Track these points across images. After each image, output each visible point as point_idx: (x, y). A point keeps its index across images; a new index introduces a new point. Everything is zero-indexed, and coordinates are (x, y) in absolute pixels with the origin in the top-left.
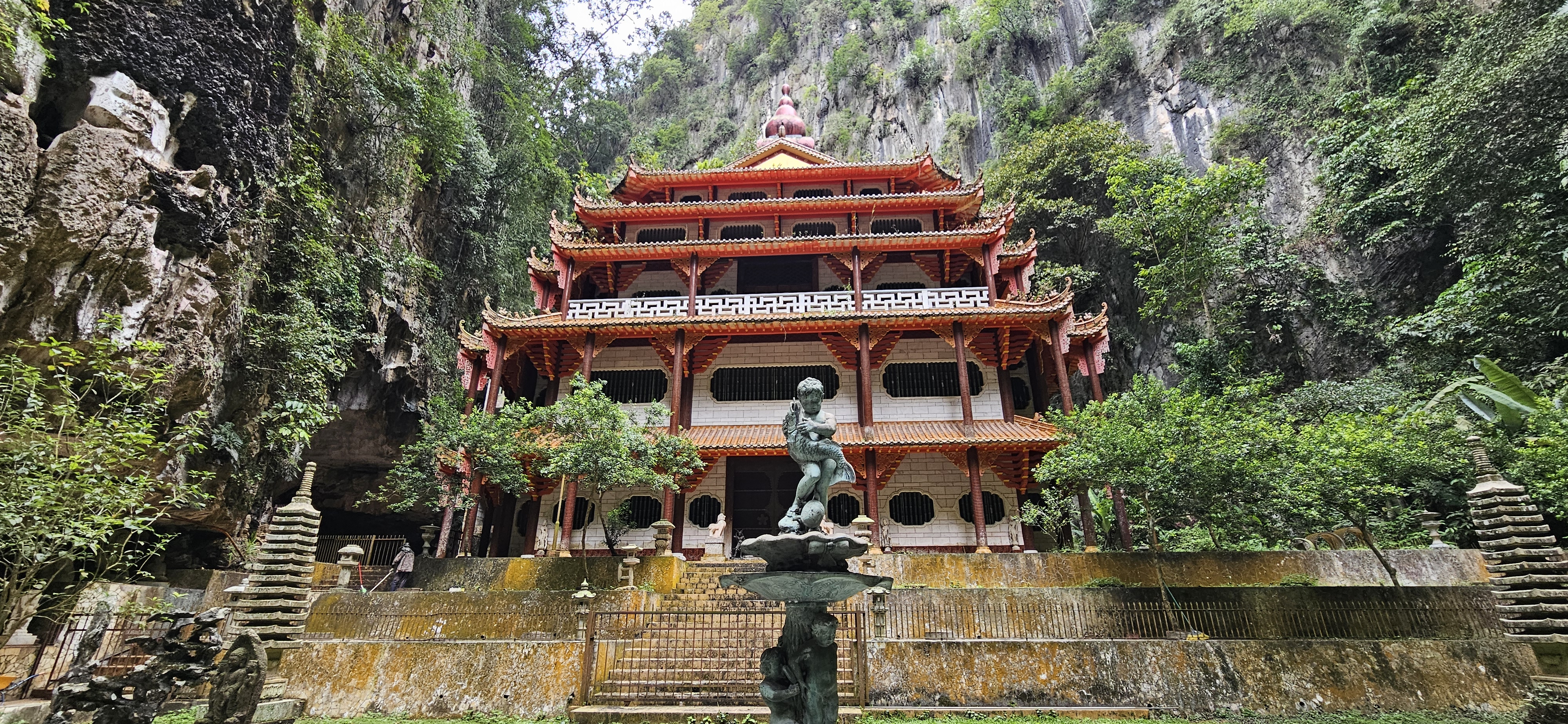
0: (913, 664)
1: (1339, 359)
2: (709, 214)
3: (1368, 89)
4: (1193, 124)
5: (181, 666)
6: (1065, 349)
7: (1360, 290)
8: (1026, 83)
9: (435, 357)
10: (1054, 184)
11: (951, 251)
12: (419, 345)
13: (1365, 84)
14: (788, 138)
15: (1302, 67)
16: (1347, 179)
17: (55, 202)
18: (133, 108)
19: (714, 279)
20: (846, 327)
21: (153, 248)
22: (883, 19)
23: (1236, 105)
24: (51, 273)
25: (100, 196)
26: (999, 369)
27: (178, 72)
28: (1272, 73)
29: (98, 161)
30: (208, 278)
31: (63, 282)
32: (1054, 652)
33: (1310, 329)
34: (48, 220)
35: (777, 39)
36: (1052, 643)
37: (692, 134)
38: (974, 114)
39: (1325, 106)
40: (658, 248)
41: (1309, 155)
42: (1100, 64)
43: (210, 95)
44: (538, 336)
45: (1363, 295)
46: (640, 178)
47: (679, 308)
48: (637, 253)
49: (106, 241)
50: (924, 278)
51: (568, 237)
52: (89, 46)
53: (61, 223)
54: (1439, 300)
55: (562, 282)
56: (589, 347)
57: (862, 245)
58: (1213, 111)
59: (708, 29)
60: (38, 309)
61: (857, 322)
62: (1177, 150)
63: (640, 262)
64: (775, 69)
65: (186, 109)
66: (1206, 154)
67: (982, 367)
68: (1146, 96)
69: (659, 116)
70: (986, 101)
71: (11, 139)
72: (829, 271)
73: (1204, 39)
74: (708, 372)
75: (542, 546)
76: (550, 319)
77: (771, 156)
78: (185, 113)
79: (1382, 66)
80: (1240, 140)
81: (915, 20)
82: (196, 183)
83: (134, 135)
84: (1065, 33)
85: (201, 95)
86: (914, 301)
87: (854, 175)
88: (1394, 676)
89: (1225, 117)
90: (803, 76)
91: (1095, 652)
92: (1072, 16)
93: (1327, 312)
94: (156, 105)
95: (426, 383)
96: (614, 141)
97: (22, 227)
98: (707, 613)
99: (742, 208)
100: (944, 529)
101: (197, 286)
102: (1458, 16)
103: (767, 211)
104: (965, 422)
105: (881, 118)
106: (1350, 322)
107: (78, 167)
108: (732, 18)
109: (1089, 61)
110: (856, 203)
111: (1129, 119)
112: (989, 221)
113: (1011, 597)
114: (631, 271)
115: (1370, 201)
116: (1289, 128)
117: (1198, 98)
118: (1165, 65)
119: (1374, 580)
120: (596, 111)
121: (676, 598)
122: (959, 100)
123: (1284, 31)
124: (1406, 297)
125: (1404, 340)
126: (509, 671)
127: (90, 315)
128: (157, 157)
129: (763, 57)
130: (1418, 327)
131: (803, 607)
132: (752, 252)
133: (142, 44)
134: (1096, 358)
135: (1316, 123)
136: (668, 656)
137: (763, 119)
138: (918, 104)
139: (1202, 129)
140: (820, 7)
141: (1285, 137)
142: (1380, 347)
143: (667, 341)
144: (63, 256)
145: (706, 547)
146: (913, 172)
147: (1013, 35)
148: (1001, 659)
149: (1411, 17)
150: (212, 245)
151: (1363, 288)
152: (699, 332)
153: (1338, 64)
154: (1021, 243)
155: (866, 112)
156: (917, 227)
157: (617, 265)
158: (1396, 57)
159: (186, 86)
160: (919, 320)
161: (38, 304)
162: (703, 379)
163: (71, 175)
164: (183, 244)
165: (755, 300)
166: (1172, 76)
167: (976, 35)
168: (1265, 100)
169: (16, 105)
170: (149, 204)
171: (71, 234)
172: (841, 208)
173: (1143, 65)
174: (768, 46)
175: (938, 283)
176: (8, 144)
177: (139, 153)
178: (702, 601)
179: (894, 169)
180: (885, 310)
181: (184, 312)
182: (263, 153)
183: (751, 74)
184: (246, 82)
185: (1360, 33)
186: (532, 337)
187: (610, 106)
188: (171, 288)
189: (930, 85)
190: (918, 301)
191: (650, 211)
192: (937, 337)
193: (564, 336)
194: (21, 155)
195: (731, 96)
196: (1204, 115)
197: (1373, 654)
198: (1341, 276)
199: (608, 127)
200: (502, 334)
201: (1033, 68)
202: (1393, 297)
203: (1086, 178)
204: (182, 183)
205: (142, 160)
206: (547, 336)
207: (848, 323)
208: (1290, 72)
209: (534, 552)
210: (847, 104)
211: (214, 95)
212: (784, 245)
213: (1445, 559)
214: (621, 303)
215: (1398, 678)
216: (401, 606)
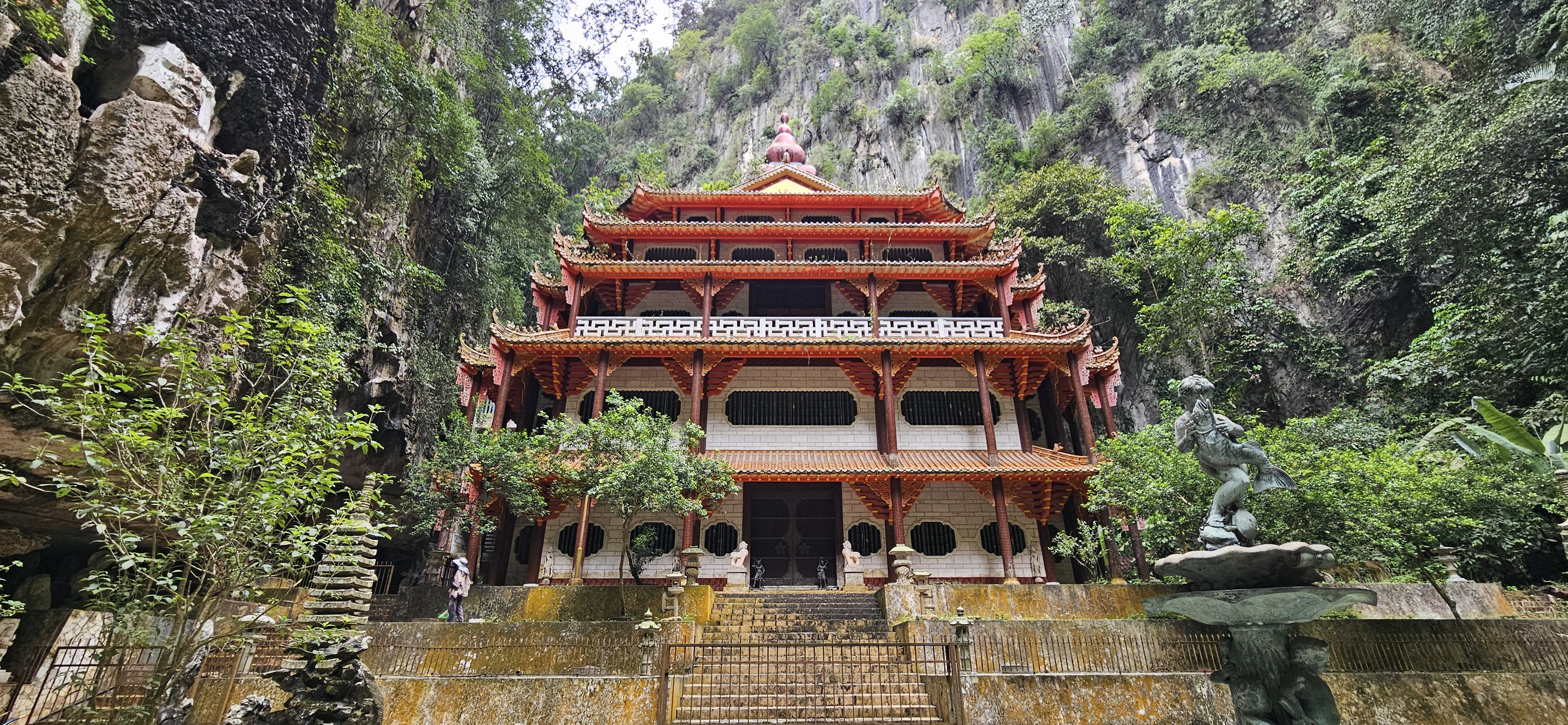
0: (1008, 700)
1: (1312, 400)
2: (721, 234)
3: (1333, 147)
4: (1169, 173)
5: (327, 706)
6: (1085, 381)
7: (1331, 335)
8: (1009, 127)
9: (423, 372)
10: (1043, 222)
11: (964, 281)
12: (406, 359)
13: (1329, 142)
14: (791, 164)
15: (1270, 125)
16: (1322, 230)
17: (100, 176)
18: (183, 82)
19: (725, 300)
20: (868, 353)
21: (193, 236)
22: (868, 59)
23: (1209, 156)
24: (88, 255)
25: (146, 174)
26: (1016, 400)
27: (230, 48)
28: (1242, 129)
29: (146, 135)
30: (240, 271)
31: (100, 266)
32: (1149, 686)
33: (1284, 372)
34: (91, 196)
35: (761, 71)
36: (1147, 677)
37: (671, 159)
38: (956, 153)
39: (1293, 162)
40: (672, 267)
41: (1279, 206)
42: (1081, 111)
43: (259, 76)
44: (548, 353)
45: (1334, 340)
46: (647, 196)
47: (692, 329)
48: (650, 271)
49: (149, 223)
50: (936, 307)
51: (577, 252)
52: (141, 12)
53: (106, 201)
54: (1413, 345)
55: (570, 298)
56: (603, 365)
57: (878, 272)
58: (1187, 161)
59: (689, 58)
60: (71, 295)
61: (880, 348)
62: (1154, 196)
63: (649, 280)
64: (757, 100)
65: (233, 89)
66: (1181, 202)
67: (999, 397)
68: (1123, 144)
69: (637, 138)
70: (968, 141)
71: (55, 104)
72: (842, 297)
73: (1177, 94)
74: (722, 395)
75: (547, 574)
76: (557, 335)
77: (776, 181)
78: (232, 93)
79: (1345, 127)
80: (1214, 189)
81: (898, 61)
82: (239, 169)
83: (182, 111)
84: (1045, 81)
85: (250, 75)
86: (930, 329)
87: (863, 204)
88: (1481, 709)
89: (1199, 167)
90: (785, 108)
91: (1190, 686)
92: (1051, 65)
93: (1300, 354)
94: (206, 82)
95: (412, 399)
96: (591, 163)
97: (63, 202)
98: (754, 646)
99: (755, 230)
100: (966, 560)
101: (229, 280)
102: (1412, 86)
103: (781, 235)
104: (988, 451)
105: (865, 153)
106: (1322, 365)
107: (125, 140)
108: (713, 49)
109: (1070, 108)
110: (870, 230)
111: (1108, 164)
112: (1001, 254)
113: (1076, 629)
114: (639, 290)
115: (1344, 250)
116: (1259, 181)
117: (1173, 148)
118: (1141, 116)
119: (1404, 613)
120: (575, 131)
121: (716, 630)
122: (941, 140)
123: (1252, 90)
124: (1373, 343)
125: (1384, 380)
126: (574, 710)
127: (126, 305)
128: (202, 137)
129: (745, 89)
130: (1396, 370)
131: (1271, 630)
132: (767, 274)
133: (195, 15)
134: (1108, 391)
135: (1285, 177)
136: (731, 693)
137: (744, 148)
138: (901, 141)
139: (1177, 177)
140: (803, 43)
141: (1256, 189)
142: (1351, 389)
143: (684, 361)
144: (103, 237)
145: (729, 576)
146: (921, 203)
147: (996, 80)
148: (1098, 693)
149: (1371, 84)
150: (245, 237)
151: (1334, 333)
152: (718, 353)
153: (1303, 123)
154: (1029, 277)
155: (849, 146)
156: (927, 257)
157: (625, 282)
158: (1357, 120)
159: (235, 64)
160: (942, 348)
161: (72, 290)
162: (718, 401)
163: (118, 148)
164: (217, 233)
165: (770, 323)
166: (1148, 127)
167: (960, 78)
168: (1236, 153)
169: (60, 68)
170: (193, 186)
171: (117, 212)
172: (855, 235)
173: (1120, 115)
174: (751, 77)
175: (950, 312)
176: (52, 110)
177: (185, 131)
178: (745, 634)
179: (903, 199)
180: (902, 337)
181: (216, 308)
182: (300, 143)
183: (732, 104)
184: (294, 66)
185: (1325, 96)
186: (541, 353)
187: (589, 127)
188: (204, 281)
189: (913, 123)
190: (935, 329)
191: (661, 229)
192: (959, 365)
193: (576, 352)
194: (64, 123)
195: (711, 124)
196: (1179, 165)
197: (1459, 687)
198: (1313, 321)
199: (586, 148)
200: (510, 348)
201: (1015, 112)
202: (1362, 343)
203: (1075, 218)
204: (226, 167)
205: (188, 139)
206: (557, 353)
207: (870, 348)
208: (1260, 128)
209: (538, 581)
210: (830, 138)
211: (263, 76)
212: (800, 269)
213: (1466, 593)
214: (632, 322)
215: (1485, 712)
216: (425, 638)
